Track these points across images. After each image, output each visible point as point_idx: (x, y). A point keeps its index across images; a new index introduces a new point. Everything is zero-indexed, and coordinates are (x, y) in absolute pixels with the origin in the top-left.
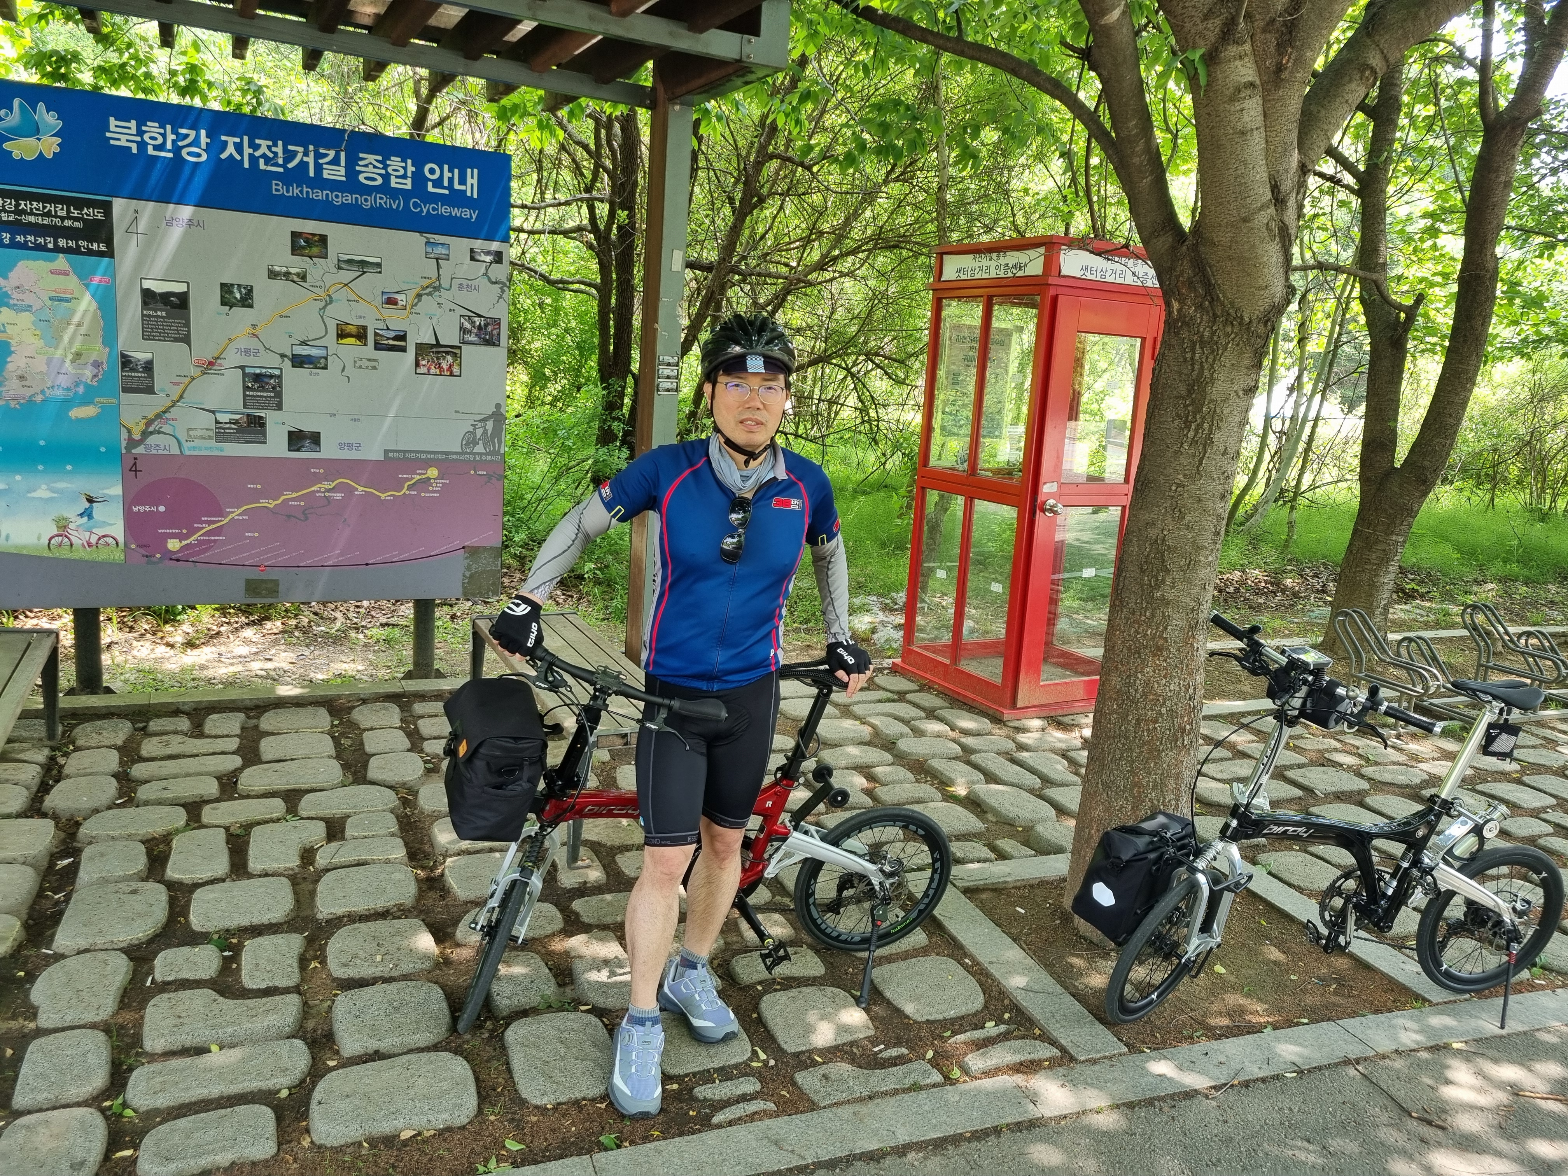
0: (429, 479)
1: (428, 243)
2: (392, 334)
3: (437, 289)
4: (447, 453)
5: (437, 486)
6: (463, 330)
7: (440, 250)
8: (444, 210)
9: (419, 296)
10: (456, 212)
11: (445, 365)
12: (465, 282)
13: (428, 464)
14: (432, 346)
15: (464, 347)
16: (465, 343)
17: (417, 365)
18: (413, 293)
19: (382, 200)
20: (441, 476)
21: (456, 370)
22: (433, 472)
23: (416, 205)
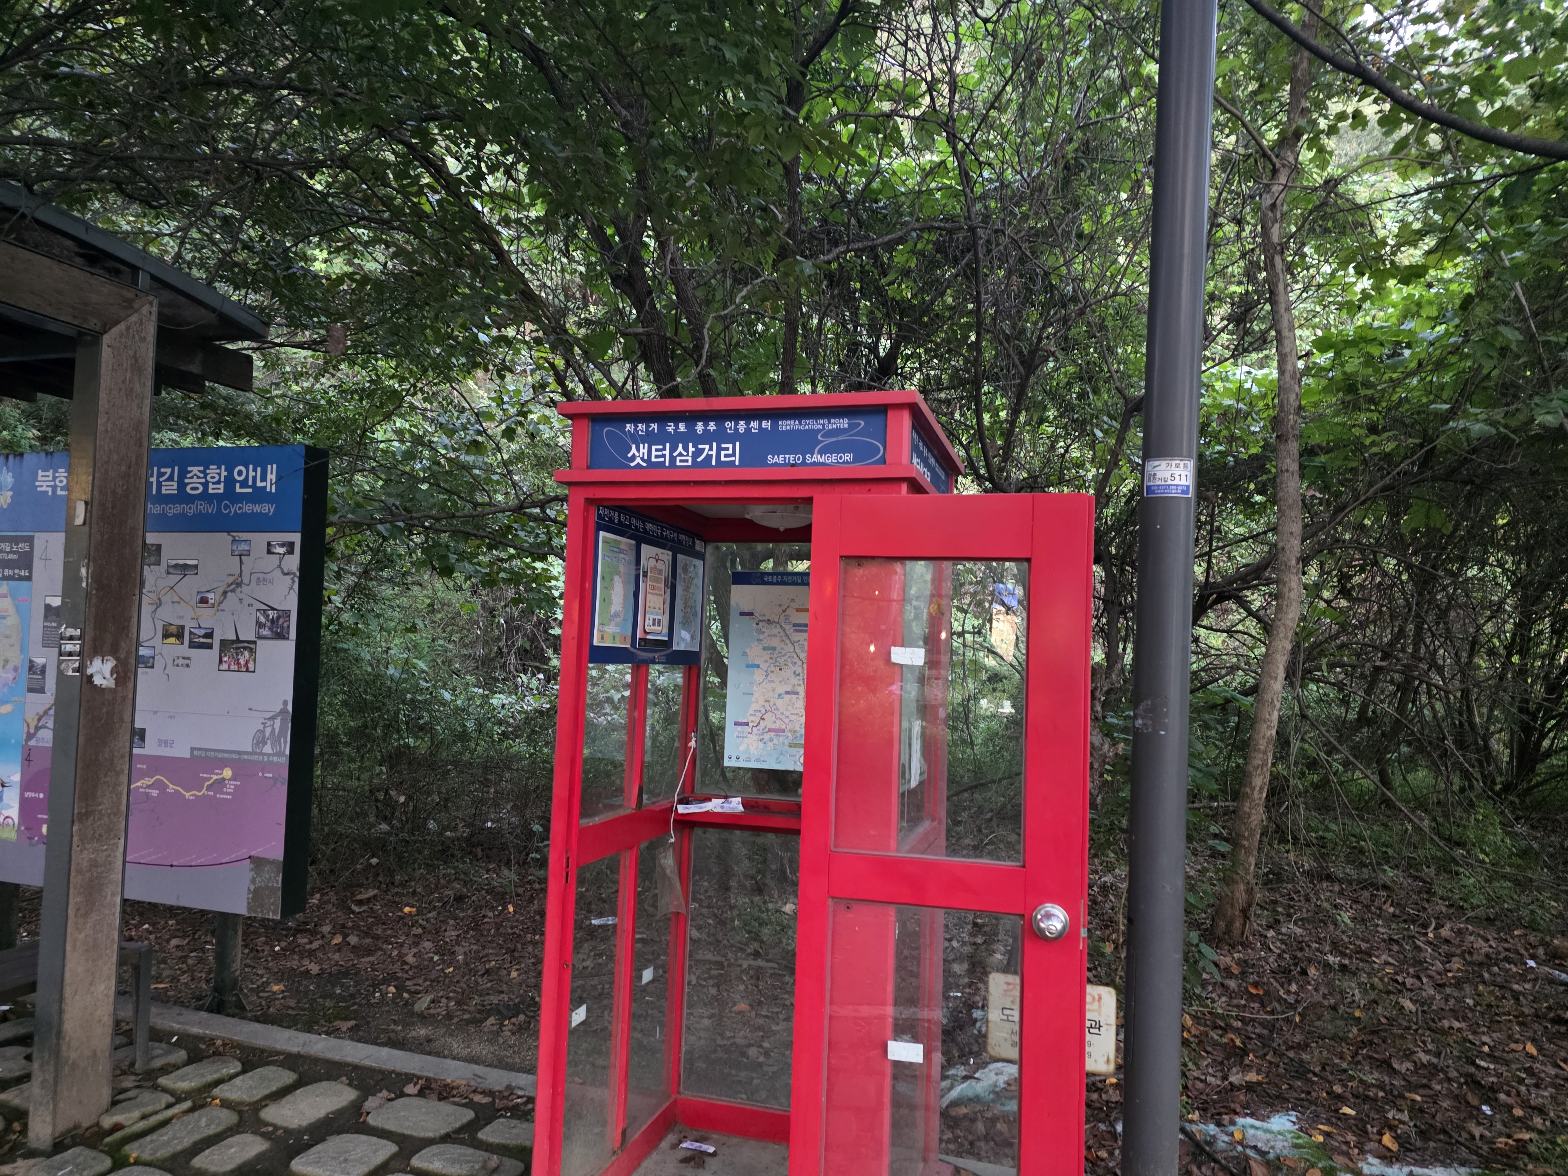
0: (224, 779)
1: (234, 541)
2: (202, 632)
3: (239, 585)
4: (239, 753)
5: (230, 787)
6: (260, 625)
7: (243, 547)
8: (248, 508)
9: (225, 593)
10: (257, 508)
11: (242, 662)
12: (261, 576)
13: (223, 764)
14: (233, 642)
15: (259, 642)
16: (260, 637)
17: (221, 662)
18: (221, 590)
19: (202, 507)
20: (234, 778)
21: (251, 666)
22: (227, 773)
23: (227, 507)
